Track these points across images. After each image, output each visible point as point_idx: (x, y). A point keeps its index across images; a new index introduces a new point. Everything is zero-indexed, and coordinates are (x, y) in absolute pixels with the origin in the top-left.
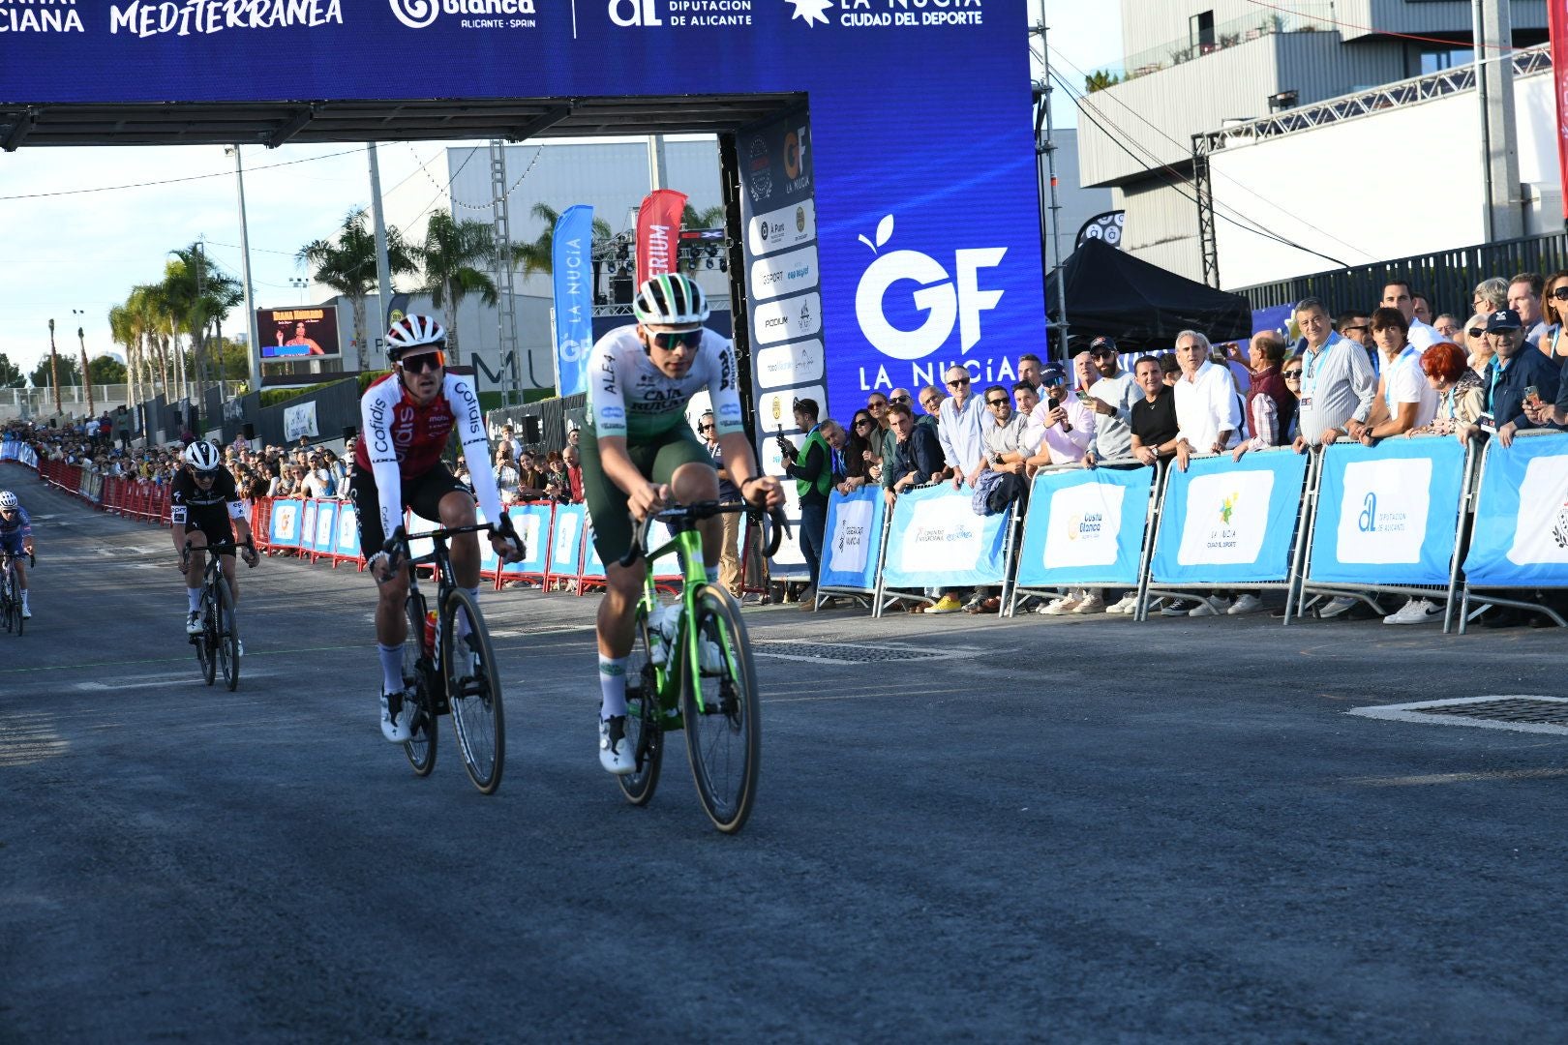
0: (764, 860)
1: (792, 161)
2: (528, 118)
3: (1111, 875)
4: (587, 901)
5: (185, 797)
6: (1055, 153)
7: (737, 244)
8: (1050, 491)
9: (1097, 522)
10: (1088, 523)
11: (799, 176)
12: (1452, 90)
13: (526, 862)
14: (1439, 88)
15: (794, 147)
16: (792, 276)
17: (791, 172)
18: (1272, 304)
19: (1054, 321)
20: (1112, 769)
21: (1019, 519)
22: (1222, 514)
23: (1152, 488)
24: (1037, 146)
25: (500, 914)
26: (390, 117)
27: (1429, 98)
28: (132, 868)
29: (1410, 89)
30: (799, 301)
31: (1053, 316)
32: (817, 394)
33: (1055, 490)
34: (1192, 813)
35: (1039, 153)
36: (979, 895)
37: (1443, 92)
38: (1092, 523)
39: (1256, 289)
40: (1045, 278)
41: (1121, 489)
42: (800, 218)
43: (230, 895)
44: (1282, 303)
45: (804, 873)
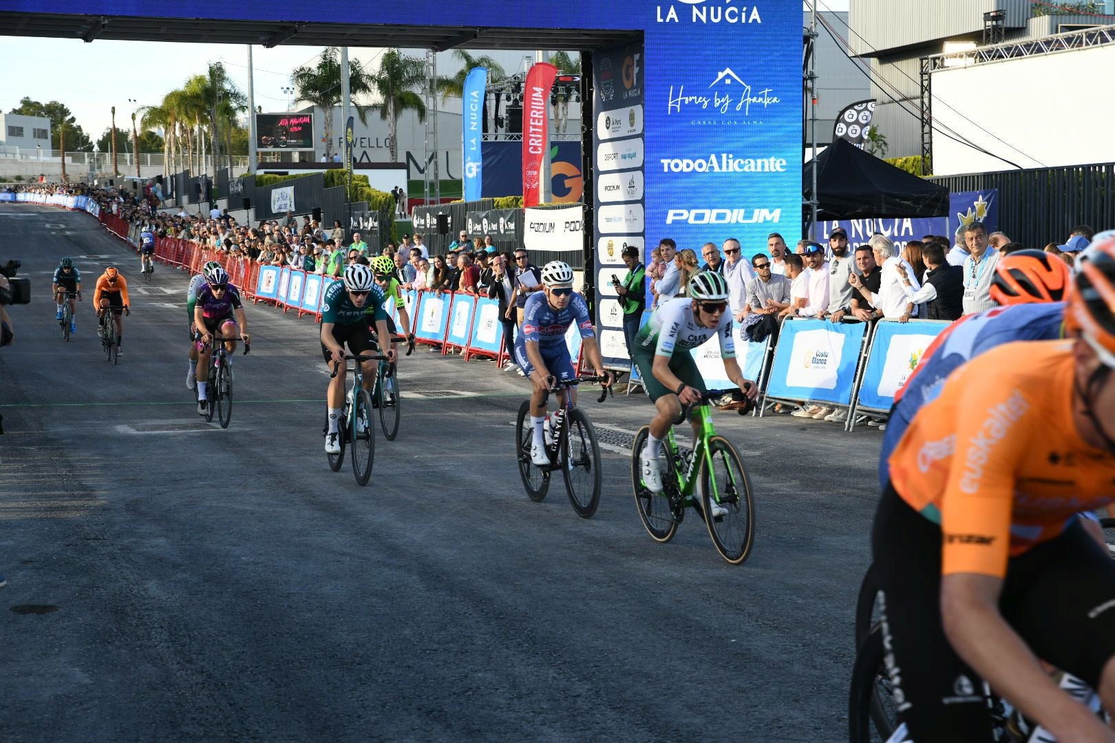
0: (554, 678)
1: (628, 76)
2: (447, 37)
3: (778, 720)
4: (432, 711)
5: (180, 565)
6: (816, 81)
7: (589, 129)
8: (793, 331)
9: (824, 358)
10: (818, 358)
11: (633, 87)
12: (1108, 41)
13: (397, 663)
14: (1099, 38)
15: (630, 66)
16: (624, 157)
17: (627, 85)
18: (966, 190)
19: (808, 200)
20: (800, 601)
21: (771, 349)
22: (910, 364)
23: (863, 338)
24: (805, 75)
25: (373, 718)
26: (350, 33)
27: (1091, 45)
28: (139, 643)
29: (1078, 37)
30: (629, 174)
31: (807, 195)
32: (638, 243)
33: (797, 331)
34: (844, 655)
35: (804, 79)
36: (688, 732)
37: (1101, 43)
38: (820, 358)
39: (955, 178)
40: (804, 165)
41: (842, 336)
42: (632, 117)
43: (200, 679)
44: (973, 189)
45: (577, 696)
